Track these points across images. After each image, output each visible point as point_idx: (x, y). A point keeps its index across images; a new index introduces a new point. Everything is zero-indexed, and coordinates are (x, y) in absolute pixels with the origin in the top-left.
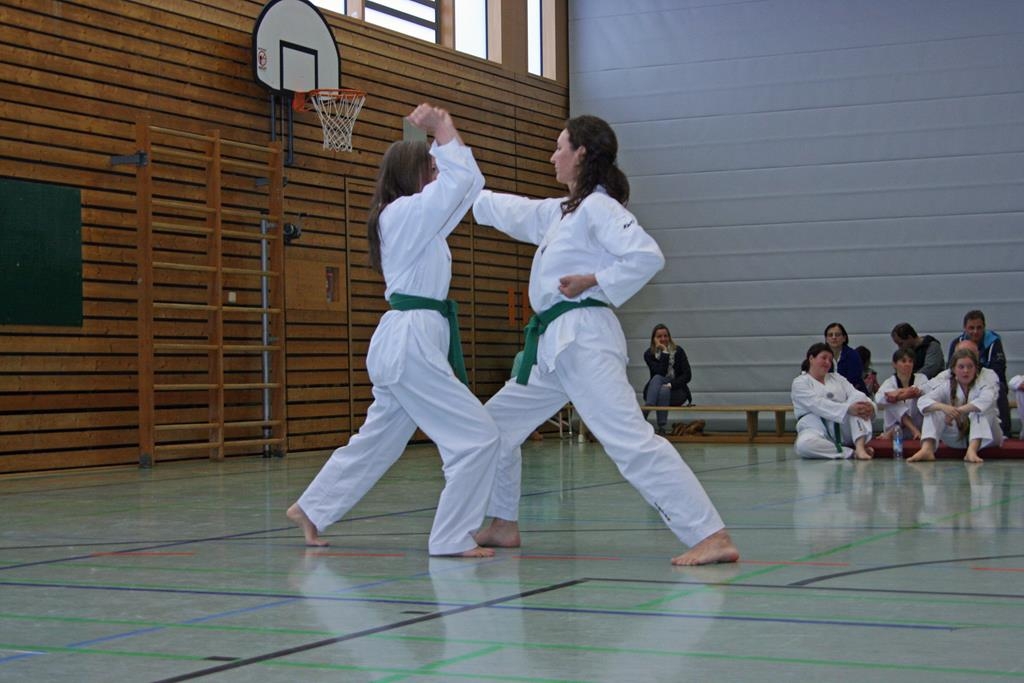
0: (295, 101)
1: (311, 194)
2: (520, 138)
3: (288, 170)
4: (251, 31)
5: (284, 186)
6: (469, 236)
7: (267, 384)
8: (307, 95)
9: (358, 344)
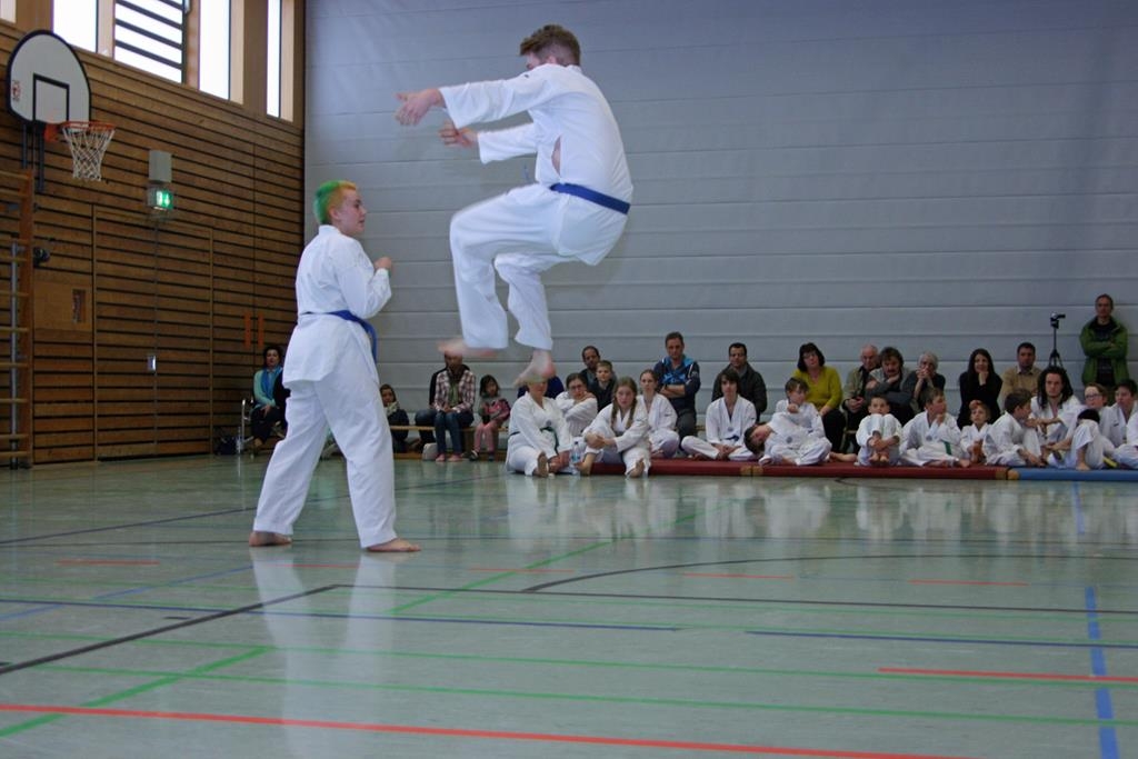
0: (47, 132)
1: (59, 219)
2: (258, 174)
3: (38, 196)
4: (5, 63)
5: (35, 211)
6: (208, 264)
7: (15, 400)
8: (58, 128)
9: (102, 363)
